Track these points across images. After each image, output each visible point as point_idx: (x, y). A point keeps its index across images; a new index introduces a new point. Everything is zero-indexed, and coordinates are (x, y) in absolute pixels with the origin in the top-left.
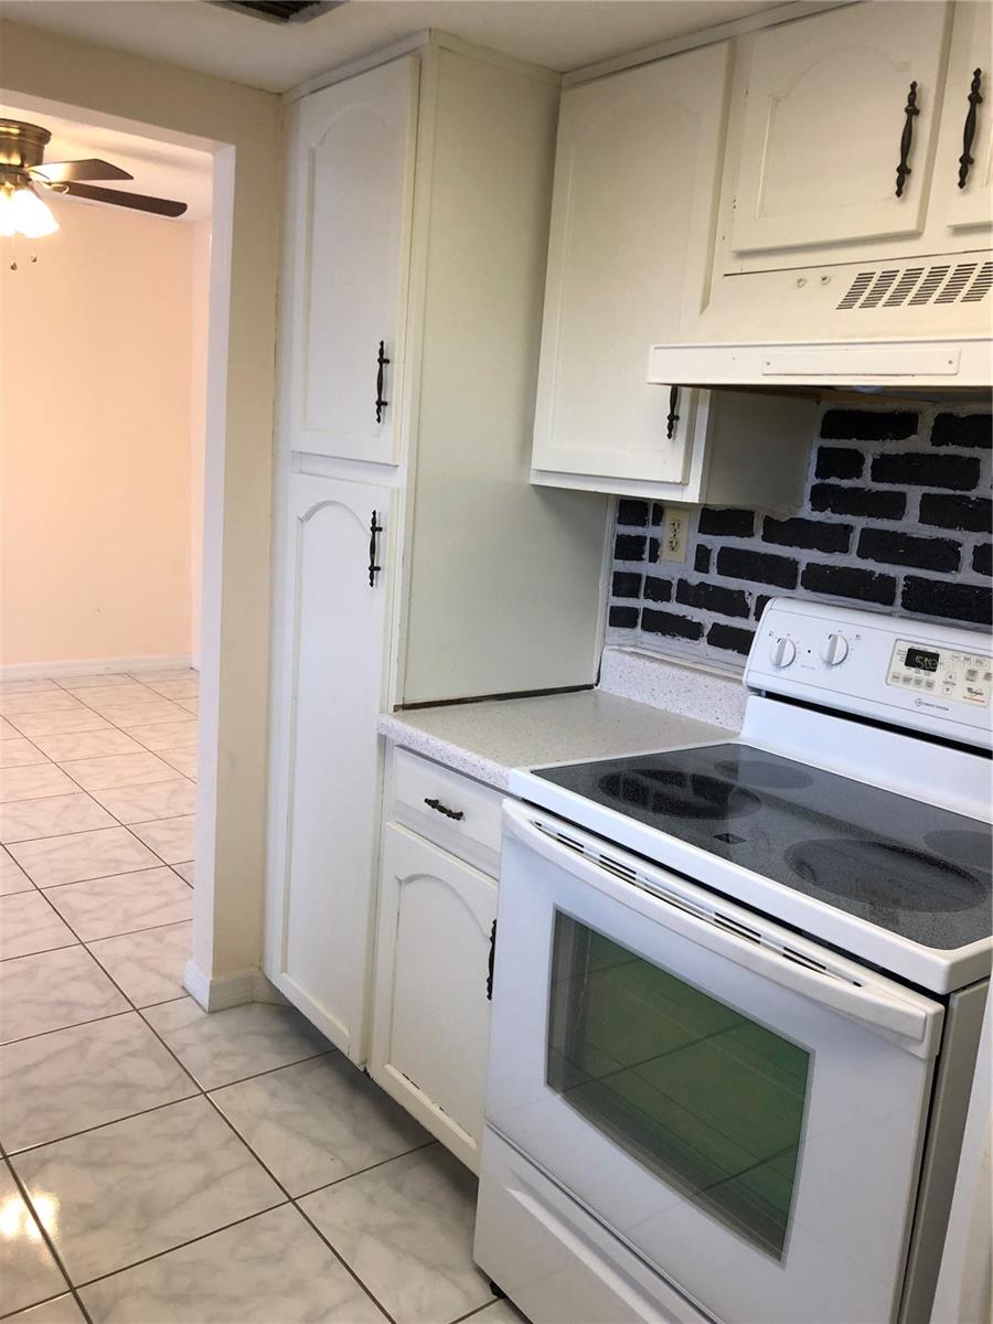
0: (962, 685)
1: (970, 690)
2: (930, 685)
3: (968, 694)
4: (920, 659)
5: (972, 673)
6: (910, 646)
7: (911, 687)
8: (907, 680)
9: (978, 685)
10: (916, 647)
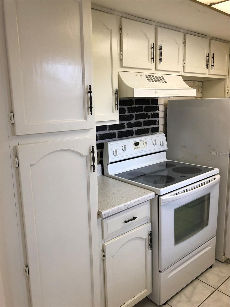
0: (143, 145)
1: (144, 146)
2: (139, 148)
3: (144, 147)
4: (137, 144)
5: (143, 143)
6: (134, 142)
7: (137, 149)
8: (136, 148)
9: (145, 144)
10: (135, 142)
